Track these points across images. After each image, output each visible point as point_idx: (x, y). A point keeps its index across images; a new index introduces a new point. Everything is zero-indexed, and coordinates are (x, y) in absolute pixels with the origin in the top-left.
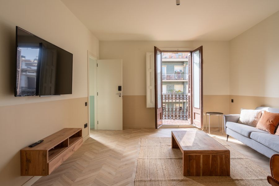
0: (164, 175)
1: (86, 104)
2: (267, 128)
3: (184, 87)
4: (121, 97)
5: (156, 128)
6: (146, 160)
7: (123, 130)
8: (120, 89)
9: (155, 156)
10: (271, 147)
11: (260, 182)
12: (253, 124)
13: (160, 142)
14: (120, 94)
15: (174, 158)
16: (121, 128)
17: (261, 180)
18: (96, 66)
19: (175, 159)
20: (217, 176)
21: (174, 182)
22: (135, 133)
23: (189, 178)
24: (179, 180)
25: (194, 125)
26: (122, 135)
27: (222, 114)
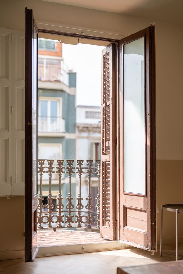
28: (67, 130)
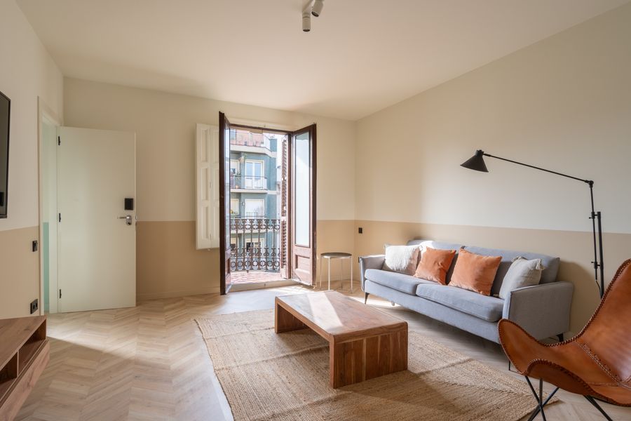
0: (294, 395)
1: (35, 245)
2: (435, 276)
3: (240, 204)
4: (133, 226)
5: (223, 292)
6: (235, 370)
7: (137, 305)
8: (129, 204)
9: (252, 358)
10: (458, 306)
11: (454, 369)
12: (409, 271)
13: (246, 324)
14: (130, 219)
15: (293, 353)
16: (132, 301)
17: (453, 365)
18: (56, 142)
19: (296, 355)
20: (389, 373)
21: (324, 406)
22: (173, 309)
23: (345, 390)
24: (330, 400)
25: (297, 280)
26: (141, 320)
27: (350, 255)
28: (269, 187)
